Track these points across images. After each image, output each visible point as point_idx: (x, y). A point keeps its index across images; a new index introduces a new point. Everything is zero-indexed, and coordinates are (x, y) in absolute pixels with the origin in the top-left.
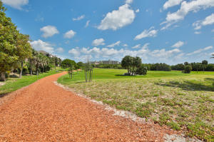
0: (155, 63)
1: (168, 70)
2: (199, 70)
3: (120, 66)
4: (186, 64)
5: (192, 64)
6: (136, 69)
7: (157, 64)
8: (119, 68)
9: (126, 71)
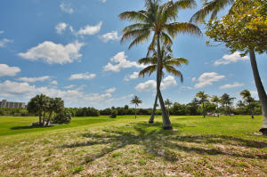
0: (83, 107)
1: (97, 116)
2: (124, 114)
3: (25, 111)
4: (113, 108)
5: (118, 108)
6: (54, 114)
7: (85, 109)
8: (23, 115)
9: (36, 119)
